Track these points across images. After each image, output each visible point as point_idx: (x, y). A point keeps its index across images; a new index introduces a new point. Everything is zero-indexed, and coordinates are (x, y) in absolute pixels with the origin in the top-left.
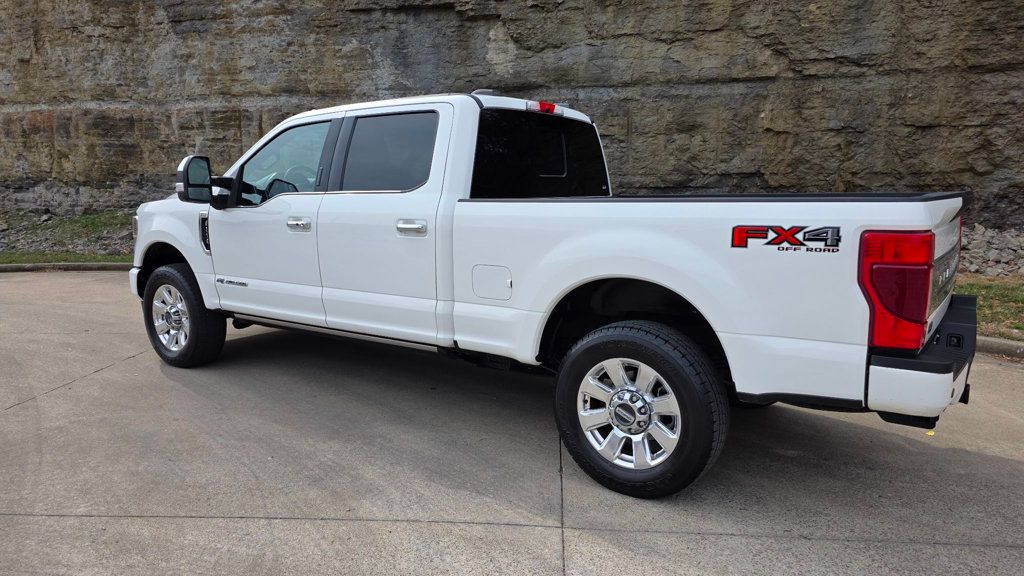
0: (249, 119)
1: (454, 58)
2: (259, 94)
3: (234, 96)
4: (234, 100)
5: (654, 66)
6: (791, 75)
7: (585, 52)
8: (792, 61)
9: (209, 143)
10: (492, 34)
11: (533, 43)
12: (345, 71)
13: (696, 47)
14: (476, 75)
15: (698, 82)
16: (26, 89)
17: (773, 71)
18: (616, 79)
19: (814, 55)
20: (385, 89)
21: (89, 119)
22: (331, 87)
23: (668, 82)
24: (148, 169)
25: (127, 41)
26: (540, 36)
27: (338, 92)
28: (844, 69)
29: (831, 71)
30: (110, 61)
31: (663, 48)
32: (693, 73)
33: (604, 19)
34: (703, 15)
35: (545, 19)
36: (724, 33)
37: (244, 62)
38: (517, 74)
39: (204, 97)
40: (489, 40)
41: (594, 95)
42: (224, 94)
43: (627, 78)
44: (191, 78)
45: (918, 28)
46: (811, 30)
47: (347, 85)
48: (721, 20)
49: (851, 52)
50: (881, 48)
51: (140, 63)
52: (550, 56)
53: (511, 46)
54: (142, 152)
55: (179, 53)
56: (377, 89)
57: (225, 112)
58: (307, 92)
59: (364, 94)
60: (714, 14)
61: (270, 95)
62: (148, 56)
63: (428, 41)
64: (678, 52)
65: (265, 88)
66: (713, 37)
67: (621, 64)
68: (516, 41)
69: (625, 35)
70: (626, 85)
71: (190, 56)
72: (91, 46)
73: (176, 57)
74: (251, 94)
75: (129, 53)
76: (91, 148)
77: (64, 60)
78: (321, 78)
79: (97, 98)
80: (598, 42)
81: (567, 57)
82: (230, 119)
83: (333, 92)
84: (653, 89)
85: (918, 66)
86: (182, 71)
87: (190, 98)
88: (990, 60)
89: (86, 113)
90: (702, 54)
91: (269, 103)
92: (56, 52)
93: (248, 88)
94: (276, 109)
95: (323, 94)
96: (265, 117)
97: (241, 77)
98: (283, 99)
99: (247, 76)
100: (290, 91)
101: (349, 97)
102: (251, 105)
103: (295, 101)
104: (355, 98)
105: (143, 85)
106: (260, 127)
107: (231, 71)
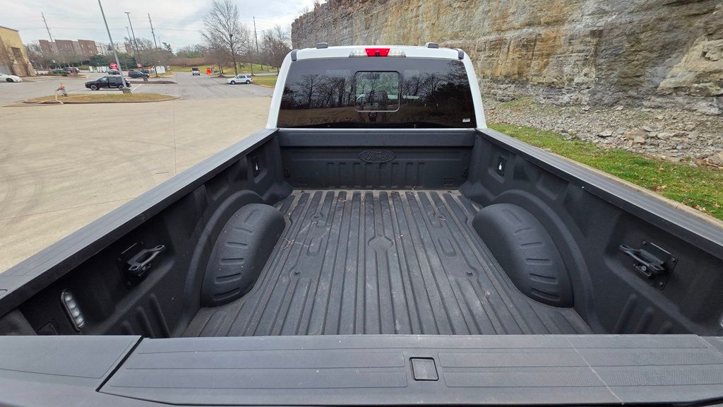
0: (506, 44)
2: (514, 28)
3: (503, 31)
4: (502, 34)
9: (486, 58)
12: (566, 6)
20: (590, 15)
22: (554, 19)
25: (468, 8)
30: (459, 19)
37: (511, 11)
39: (489, 33)
42: (499, 30)
44: (486, 24)
47: (564, 15)
51: (470, 18)
55: (485, 10)
56: (582, 16)
57: (496, 41)
58: (539, 24)
59: (574, 20)
61: (519, 28)
62: (474, 14)
65: (517, 25)
71: (489, 11)
72: (454, 13)
73: (483, 13)
74: (509, 29)
75: (467, 14)
77: (444, 21)
78: (549, 13)
82: (497, 44)
83: (554, 22)
86: (484, 19)
87: (484, 35)
91: (517, 33)
92: (443, 18)
93: (510, 25)
94: (519, 37)
95: (548, 24)
96: (512, 42)
97: (508, 20)
98: (524, 30)
99: (510, 18)
100: (530, 25)
101: (563, 24)
102: (509, 35)
103: (531, 30)
104: (566, 25)
105: (469, 29)
106: (508, 49)
107: (504, 17)
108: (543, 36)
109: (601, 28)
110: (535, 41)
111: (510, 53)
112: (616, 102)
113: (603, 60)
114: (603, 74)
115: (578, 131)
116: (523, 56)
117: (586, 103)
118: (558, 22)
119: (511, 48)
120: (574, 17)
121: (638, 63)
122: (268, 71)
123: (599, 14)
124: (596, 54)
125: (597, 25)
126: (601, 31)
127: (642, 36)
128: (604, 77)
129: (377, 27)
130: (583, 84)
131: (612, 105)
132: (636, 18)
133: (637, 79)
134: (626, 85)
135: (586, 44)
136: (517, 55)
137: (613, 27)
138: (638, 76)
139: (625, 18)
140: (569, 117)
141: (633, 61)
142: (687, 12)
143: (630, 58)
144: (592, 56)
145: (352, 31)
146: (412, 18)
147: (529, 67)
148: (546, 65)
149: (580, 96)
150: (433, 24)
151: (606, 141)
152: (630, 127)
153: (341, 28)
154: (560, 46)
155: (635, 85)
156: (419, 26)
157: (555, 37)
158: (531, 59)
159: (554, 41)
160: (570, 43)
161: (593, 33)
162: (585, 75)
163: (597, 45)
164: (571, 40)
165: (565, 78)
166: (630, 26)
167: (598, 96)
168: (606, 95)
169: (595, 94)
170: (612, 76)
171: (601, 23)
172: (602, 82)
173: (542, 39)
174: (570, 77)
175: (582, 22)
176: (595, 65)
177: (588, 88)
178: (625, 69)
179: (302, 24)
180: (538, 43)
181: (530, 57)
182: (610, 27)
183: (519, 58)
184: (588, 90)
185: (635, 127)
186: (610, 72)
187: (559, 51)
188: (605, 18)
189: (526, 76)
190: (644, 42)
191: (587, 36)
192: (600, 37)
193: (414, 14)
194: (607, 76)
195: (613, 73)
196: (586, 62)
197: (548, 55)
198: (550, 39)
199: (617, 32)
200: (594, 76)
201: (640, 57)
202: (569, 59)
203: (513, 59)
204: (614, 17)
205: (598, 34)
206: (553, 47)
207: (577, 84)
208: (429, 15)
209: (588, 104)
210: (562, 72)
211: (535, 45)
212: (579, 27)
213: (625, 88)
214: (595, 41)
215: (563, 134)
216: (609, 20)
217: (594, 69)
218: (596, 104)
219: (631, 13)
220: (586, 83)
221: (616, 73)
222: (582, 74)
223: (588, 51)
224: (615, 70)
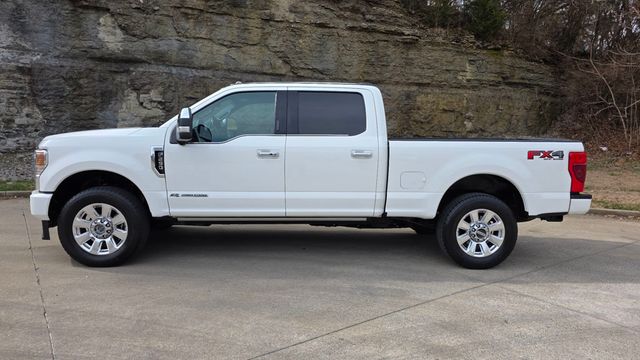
1: (68, 33)
5: (221, 60)
6: (291, 74)
7: (176, 44)
8: (292, 68)
10: (101, 20)
11: (138, 32)
13: (243, 52)
14: (91, 47)
15: (246, 72)
17: (283, 72)
18: (197, 63)
19: (302, 66)
23: (229, 70)
26: (143, 29)
28: (316, 75)
29: (310, 75)
31: (225, 50)
32: (243, 67)
33: (187, 26)
34: (246, 35)
35: (145, 18)
36: (258, 47)
38: (125, 51)
40: (99, 24)
41: (183, 72)
43: (204, 64)
45: (346, 59)
46: (301, 53)
48: (256, 39)
49: (319, 67)
50: (332, 66)
52: (151, 43)
53: (118, 31)
60: (252, 35)
63: (45, 16)
64: (234, 53)
66: (252, 48)
67: (199, 55)
68: (123, 29)
69: (201, 38)
70: (203, 68)
80: (185, 40)
81: (163, 46)
84: (220, 73)
85: (345, 77)
88: (372, 78)
90: (247, 57)
109: (28, 66)
113: (45, 101)
114: (51, 115)
121: (88, 106)
123: (18, 50)
124: (34, 93)
125: (22, 61)
126: (30, 69)
127: (81, 82)
128: (53, 118)
130: (28, 126)
133: (93, 122)
135: (16, 80)
137: (42, 67)
138: (93, 119)
139: (53, 62)
141: (81, 104)
142: (109, 68)
143: (75, 100)
144: (29, 95)
149: (31, 140)
161: (21, 70)
162: (27, 115)
163: (32, 83)
166: (64, 70)
170: (64, 118)
171: (26, 60)
172: (53, 123)
174: (7, 117)
176: (38, 106)
177: (36, 131)
178: (76, 112)
182: (38, 67)
184: (37, 133)
186: (58, 114)
188: (28, 56)
190: (86, 87)
191: (14, 72)
192: (31, 75)
194: (58, 119)
195: (63, 115)
196: (23, 101)
199: (51, 73)
200: (41, 117)
201: (87, 101)
204: (38, 57)
205: (27, 72)
207: (20, 126)
214: (27, 78)
216: (35, 59)
217: (37, 110)
219: (58, 57)
220: (33, 125)
221: (67, 115)
222: (24, 114)
223: (21, 88)
224: (65, 112)
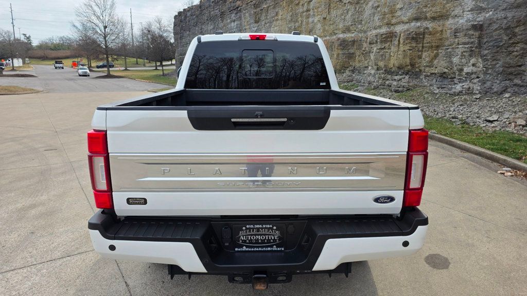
0: (396, 37)
2: (403, 22)
3: (392, 25)
4: (392, 27)
9: (378, 51)
12: (447, 3)
16: (324, 30)
20: (469, 11)
21: (339, 42)
22: (438, 14)
24: (357, 65)
25: (357, 3)
27: (442, 16)
30: (350, 13)
37: (399, 6)
39: (380, 27)
42: (389, 24)
44: (376, 18)
47: (447, 11)
51: (361, 13)
54: (356, 56)
55: (375, 5)
56: (463, 12)
57: (386, 34)
58: (426, 18)
59: (456, 15)
61: (407, 22)
62: (364, 9)
65: (405, 19)
71: (378, 7)
72: (345, 8)
73: (373, 8)
74: (398, 23)
75: (357, 9)
76: (338, 55)
77: (335, 15)
78: (434, 9)
79: (344, 32)
82: (388, 37)
83: (439, 17)
86: (374, 14)
87: (375, 29)
89: (339, 39)
91: (406, 27)
92: (334, 13)
93: (398, 20)
94: (408, 30)
95: (434, 19)
96: (402, 35)
97: (396, 14)
98: (413, 24)
99: (399, 13)
100: (417, 19)
101: (448, 19)
102: (398, 29)
103: (419, 24)
104: (450, 19)
105: (361, 23)
106: (399, 41)
107: (392, 12)
108: (431, 30)
109: (481, 23)
110: (424, 34)
111: (401, 45)
112: (505, 91)
113: (486, 52)
114: (489, 64)
115: (468, 117)
116: (414, 48)
117: (477, 92)
118: (442, 17)
119: (402, 41)
120: (456, 12)
121: (518, 54)
122: (144, 65)
123: (477, 10)
124: (480, 46)
125: (478, 20)
126: (481, 26)
127: (517, 30)
128: (490, 67)
129: (267, 21)
130: (472, 73)
131: (501, 93)
132: (510, 15)
133: (519, 68)
134: (511, 74)
135: (470, 36)
136: (407, 47)
137: (491, 22)
138: (520, 66)
139: (501, 15)
140: (461, 105)
141: (513, 52)
143: (510, 49)
144: (476, 47)
145: (241, 24)
146: (303, 12)
147: (421, 58)
148: (436, 56)
149: (471, 85)
150: (325, 19)
151: (493, 125)
152: (515, 112)
153: (229, 21)
154: (447, 39)
155: (519, 74)
156: (311, 20)
157: (442, 31)
158: (422, 51)
159: (441, 34)
160: (455, 36)
161: (474, 27)
162: (473, 65)
163: (480, 37)
164: (456, 32)
165: (455, 68)
166: (505, 21)
167: (488, 84)
168: (494, 84)
169: (485, 83)
170: (497, 66)
171: (481, 18)
172: (490, 72)
173: (430, 32)
174: (460, 67)
175: (464, 18)
176: (481, 57)
177: (478, 77)
178: (508, 59)
179: (186, 17)
180: (426, 36)
181: (421, 49)
182: (488, 22)
183: (410, 50)
184: (478, 80)
185: (520, 111)
186: (494, 62)
187: (447, 43)
188: (483, 14)
189: (419, 67)
190: (519, 35)
191: (469, 30)
192: (481, 31)
193: (305, 9)
194: (493, 67)
195: (498, 63)
196: (472, 53)
197: (438, 47)
198: (437, 32)
199: (495, 26)
200: (481, 66)
201: (519, 48)
202: (457, 50)
203: (404, 51)
204: (491, 13)
205: (478, 27)
206: (441, 39)
207: (467, 74)
208: (320, 9)
209: (480, 93)
210: (451, 62)
211: (424, 38)
212: (461, 21)
213: (511, 77)
214: (477, 34)
215: (454, 120)
216: (487, 15)
217: (480, 60)
218: (486, 93)
219: (505, 10)
220: (475, 73)
221: (500, 63)
222: (470, 64)
223: (472, 43)
224: (499, 60)
